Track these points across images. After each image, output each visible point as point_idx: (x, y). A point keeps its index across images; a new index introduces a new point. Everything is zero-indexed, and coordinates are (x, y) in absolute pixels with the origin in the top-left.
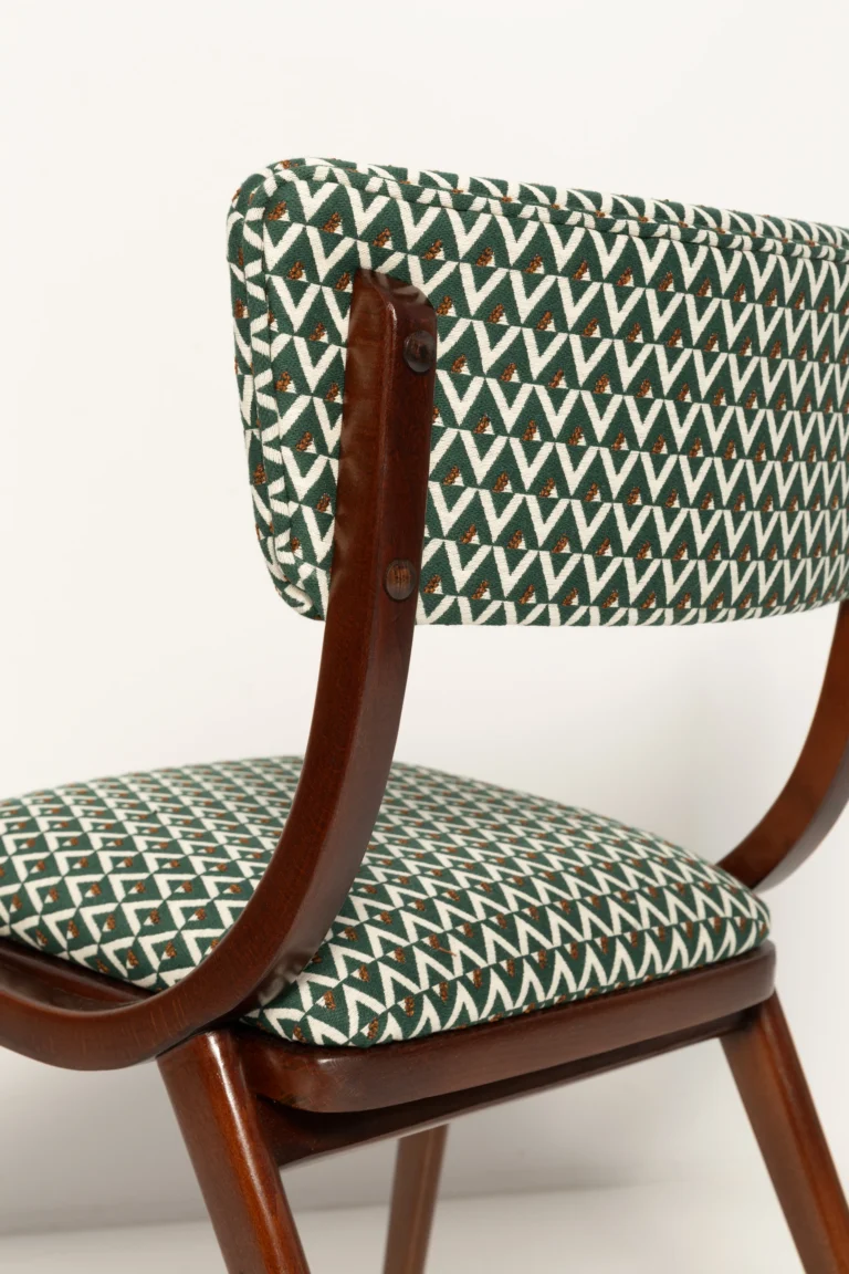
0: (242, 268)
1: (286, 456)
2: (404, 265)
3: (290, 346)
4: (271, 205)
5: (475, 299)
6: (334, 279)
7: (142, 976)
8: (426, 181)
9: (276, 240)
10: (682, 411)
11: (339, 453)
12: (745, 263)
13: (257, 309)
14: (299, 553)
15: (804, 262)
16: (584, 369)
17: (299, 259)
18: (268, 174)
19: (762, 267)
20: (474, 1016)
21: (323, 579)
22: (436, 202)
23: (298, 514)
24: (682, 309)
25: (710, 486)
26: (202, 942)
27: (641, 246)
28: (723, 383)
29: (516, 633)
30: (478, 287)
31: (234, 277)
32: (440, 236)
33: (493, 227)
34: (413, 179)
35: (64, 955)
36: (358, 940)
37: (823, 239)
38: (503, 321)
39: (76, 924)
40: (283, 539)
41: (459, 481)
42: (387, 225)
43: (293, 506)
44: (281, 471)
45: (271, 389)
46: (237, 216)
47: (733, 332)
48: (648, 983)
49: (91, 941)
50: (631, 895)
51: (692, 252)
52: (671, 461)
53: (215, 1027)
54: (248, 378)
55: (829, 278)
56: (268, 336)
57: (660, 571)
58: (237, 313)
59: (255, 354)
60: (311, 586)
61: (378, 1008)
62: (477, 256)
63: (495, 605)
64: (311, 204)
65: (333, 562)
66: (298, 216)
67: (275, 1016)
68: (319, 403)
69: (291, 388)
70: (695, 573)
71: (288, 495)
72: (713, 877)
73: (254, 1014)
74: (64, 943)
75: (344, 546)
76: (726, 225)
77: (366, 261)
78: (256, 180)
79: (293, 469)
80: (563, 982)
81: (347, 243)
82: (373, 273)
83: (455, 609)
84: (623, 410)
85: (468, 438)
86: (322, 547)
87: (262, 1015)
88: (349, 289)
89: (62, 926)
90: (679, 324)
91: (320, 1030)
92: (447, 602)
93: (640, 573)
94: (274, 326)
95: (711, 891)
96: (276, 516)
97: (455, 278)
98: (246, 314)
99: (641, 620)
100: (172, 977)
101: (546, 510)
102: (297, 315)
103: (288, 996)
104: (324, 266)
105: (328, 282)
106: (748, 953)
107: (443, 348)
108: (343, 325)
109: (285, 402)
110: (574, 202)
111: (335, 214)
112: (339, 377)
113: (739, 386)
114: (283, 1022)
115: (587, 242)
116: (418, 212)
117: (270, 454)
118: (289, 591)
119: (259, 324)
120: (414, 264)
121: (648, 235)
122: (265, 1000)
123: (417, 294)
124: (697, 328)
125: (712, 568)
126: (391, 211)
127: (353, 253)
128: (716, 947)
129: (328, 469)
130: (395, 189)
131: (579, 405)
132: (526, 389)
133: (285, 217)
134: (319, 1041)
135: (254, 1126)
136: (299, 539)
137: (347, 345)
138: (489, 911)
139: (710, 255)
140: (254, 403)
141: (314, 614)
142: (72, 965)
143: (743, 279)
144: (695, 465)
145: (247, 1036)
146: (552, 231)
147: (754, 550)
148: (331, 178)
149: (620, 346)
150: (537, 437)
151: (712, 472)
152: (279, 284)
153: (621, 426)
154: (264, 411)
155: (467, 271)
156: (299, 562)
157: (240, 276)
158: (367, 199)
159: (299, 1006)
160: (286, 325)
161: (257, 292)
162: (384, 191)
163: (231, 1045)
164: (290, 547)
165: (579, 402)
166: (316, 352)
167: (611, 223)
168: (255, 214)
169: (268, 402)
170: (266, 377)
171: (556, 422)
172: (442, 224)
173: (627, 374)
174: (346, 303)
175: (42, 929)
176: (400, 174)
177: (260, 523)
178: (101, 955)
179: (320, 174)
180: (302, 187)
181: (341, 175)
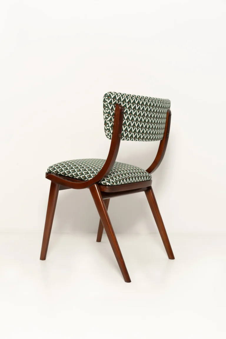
0: (105, 103)
1: (109, 122)
2: (121, 103)
3: (110, 111)
4: (108, 96)
5: (128, 107)
6: (114, 104)
7: (85, 179)
8: (123, 95)
9: (109, 100)
10: (143, 118)
11: (114, 122)
12: (154, 103)
13: (106, 107)
14: (109, 132)
15: (160, 103)
16: (133, 113)
17: (111, 102)
18: (108, 93)
19: (155, 104)
20: (122, 183)
21: (111, 135)
22: (124, 97)
23: (109, 128)
24: (144, 107)
25: (146, 126)
26: (93, 175)
27: (144, 101)
28: (148, 115)
29: (130, 142)
30: (128, 105)
31: (104, 104)
32: (125, 100)
33: (130, 99)
34: (122, 94)
35: (75, 178)
36: (110, 175)
37: (161, 100)
38: (130, 109)
39: (77, 174)
40: (108, 131)
41: (125, 125)
42: (120, 99)
43: (109, 127)
44: (108, 124)
45: (108, 115)
46: (104, 98)
47: (149, 110)
48: (139, 182)
49: (79, 176)
50: (137, 172)
51: (137, 100)
52: (142, 123)
53: (96, 183)
54: (105, 114)
55: (157, 104)
56: (107, 110)
57: (140, 135)
58: (104, 107)
59: (106, 112)
60: (110, 136)
61: (113, 181)
62: (128, 102)
63: (128, 138)
64: (112, 97)
65: (112, 133)
66: (111, 98)
67: (102, 182)
68: (112, 117)
69: (110, 115)
70: (144, 136)
71: (109, 126)
72: (146, 172)
73: (100, 182)
74: (75, 176)
75: (114, 132)
76: (152, 99)
77: (117, 102)
78: (106, 94)
79: (109, 124)
80: (131, 181)
81: (115, 101)
82: (118, 104)
83: (124, 139)
84: (137, 118)
85: (126, 121)
86: (112, 132)
87: (101, 183)
88: (115, 105)
89: (75, 174)
90: (143, 109)
91: (108, 183)
92: (123, 138)
93: (142, 136)
94: (108, 109)
95: (146, 173)
96: (107, 128)
97: (126, 104)
98: (105, 108)
99: (142, 141)
100: (89, 179)
101: (129, 128)
102: (110, 108)
103: (104, 180)
104: (113, 103)
105: (113, 105)
106: (149, 180)
107: (125, 111)
108: (114, 109)
109: (109, 117)
110: (133, 96)
111: (115, 97)
112: (114, 115)
113: (149, 116)
114: (103, 183)
115: (139, 101)
116: (123, 98)
117: (107, 122)
118: (108, 136)
119: (106, 109)
120: (122, 103)
121: (145, 100)
122: (101, 180)
123: (122, 106)
124: (145, 109)
125: (149, 135)
126: (120, 97)
127: (116, 102)
128: (146, 179)
129: (112, 124)
130: (120, 95)
131: (133, 117)
132: (132, 116)
133: (110, 98)
134: (107, 185)
135: (100, 194)
136: (109, 131)
137: (115, 111)
138: (117, 174)
139: (151, 103)
140: (106, 117)
141: (110, 139)
142: (76, 179)
143: (150, 104)
144: (145, 124)
145: (99, 185)
146: (135, 100)
147: (150, 133)
148: (114, 94)
149: (137, 111)
150: (133, 121)
151: (146, 125)
152: (109, 105)
153: (137, 119)
154: (107, 118)
155: (127, 104)
156: (109, 133)
157: (105, 104)
158: (118, 96)
159: (105, 181)
160: (109, 109)
161: (106, 105)
162: (119, 95)
163: (97, 185)
164: (108, 132)
165: (137, 117)
166: (112, 112)
167: (141, 99)
168: (107, 97)
169: (107, 117)
170: (107, 114)
171: (130, 119)
172: (125, 99)
173: (138, 114)
174: (115, 106)
175: (72, 175)
176: (121, 94)
177: (105, 129)
178: (80, 177)
179: (113, 94)
180: (111, 95)
181: (115, 94)
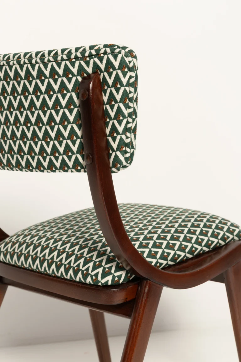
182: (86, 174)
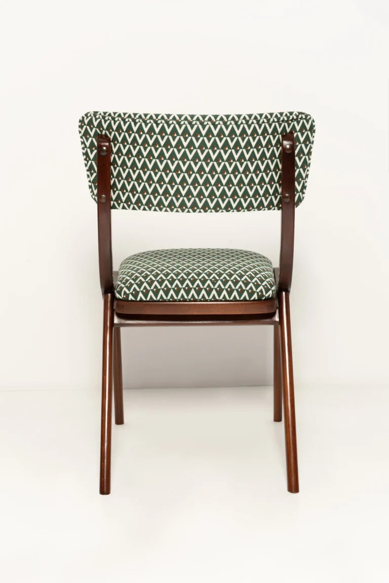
3: (87, 151)
33: (120, 124)
86: (95, 192)
105: (93, 137)
182: (280, 212)
